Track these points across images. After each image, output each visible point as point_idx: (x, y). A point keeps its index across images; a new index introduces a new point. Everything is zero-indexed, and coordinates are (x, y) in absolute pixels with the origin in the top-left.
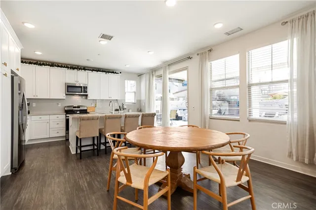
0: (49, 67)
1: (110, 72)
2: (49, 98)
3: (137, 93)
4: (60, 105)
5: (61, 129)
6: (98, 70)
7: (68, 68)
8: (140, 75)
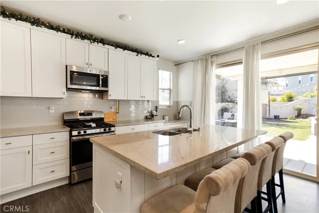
0: (29, 24)
1: (144, 54)
2: (30, 96)
3: (173, 91)
4: (52, 111)
5: (60, 162)
6: (125, 47)
7: (72, 34)
8: (178, 64)
